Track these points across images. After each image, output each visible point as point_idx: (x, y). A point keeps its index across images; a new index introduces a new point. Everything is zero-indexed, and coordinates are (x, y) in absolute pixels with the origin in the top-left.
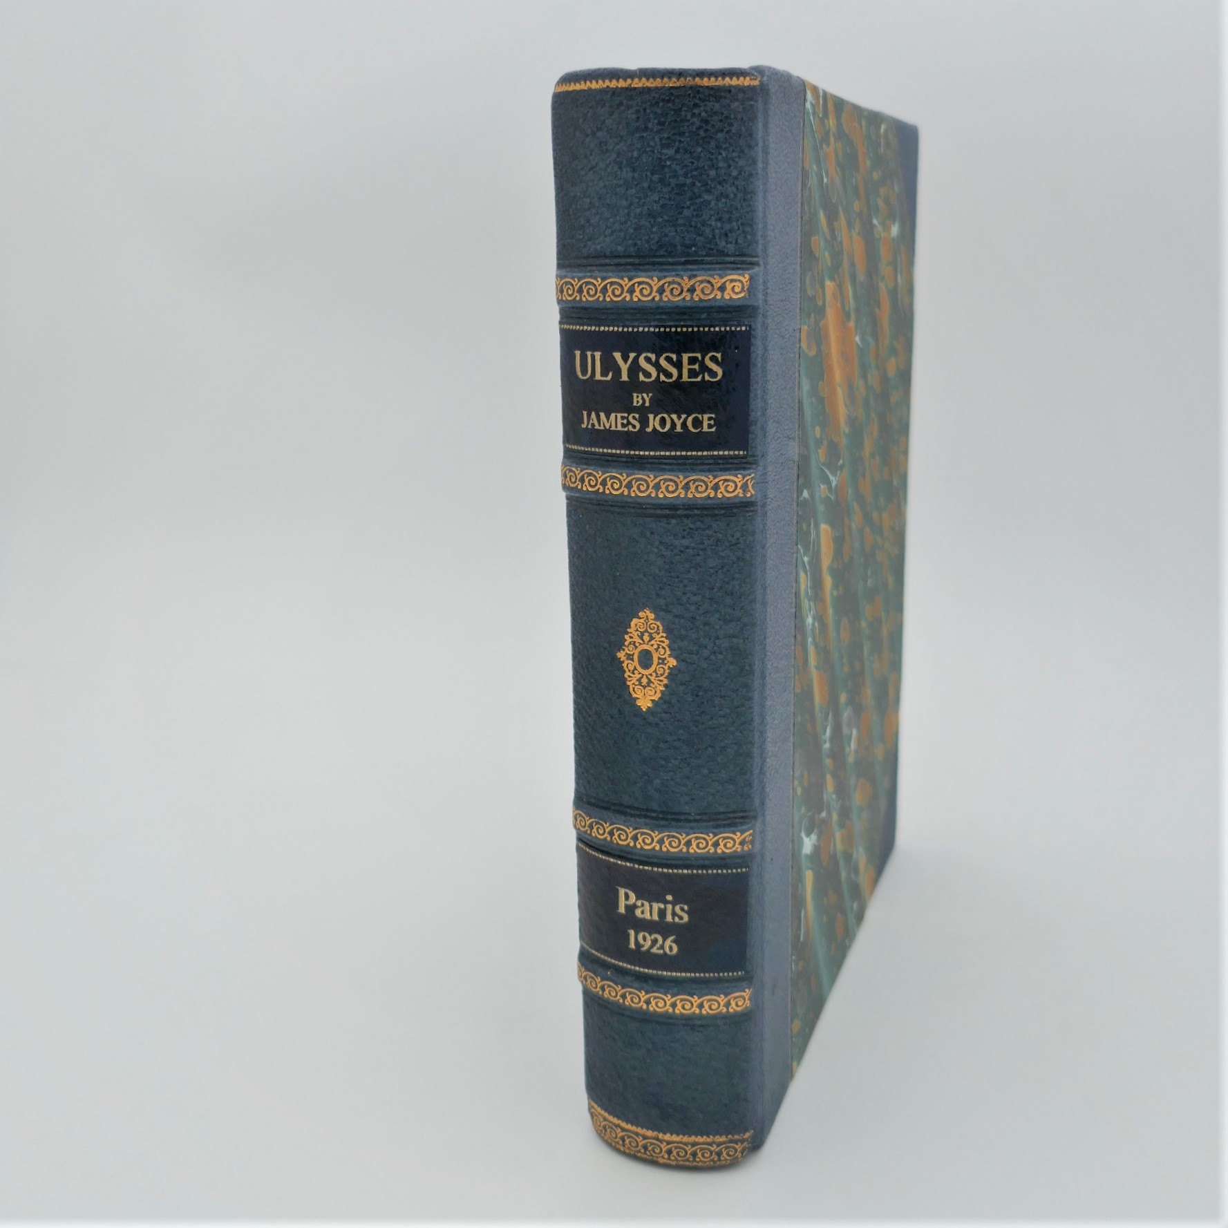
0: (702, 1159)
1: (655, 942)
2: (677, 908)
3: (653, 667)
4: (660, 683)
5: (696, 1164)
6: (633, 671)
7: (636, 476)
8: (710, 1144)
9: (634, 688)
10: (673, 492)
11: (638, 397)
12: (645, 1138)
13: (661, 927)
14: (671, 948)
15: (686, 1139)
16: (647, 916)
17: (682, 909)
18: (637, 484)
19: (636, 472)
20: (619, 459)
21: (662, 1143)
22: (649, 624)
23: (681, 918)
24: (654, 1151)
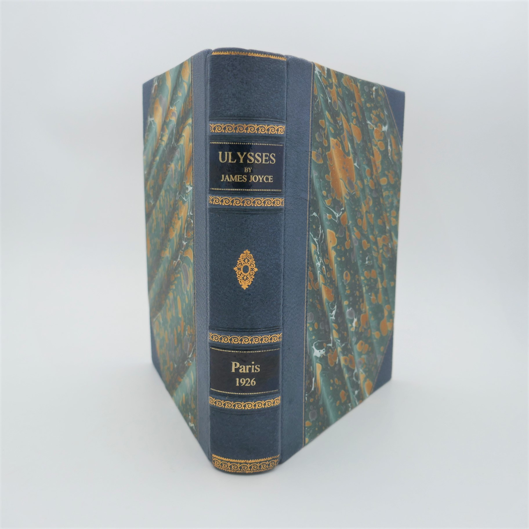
0: (263, 468)
1: (247, 381)
2: (256, 366)
3: (249, 272)
4: (251, 278)
5: (261, 470)
6: (241, 274)
7: (246, 198)
8: (266, 461)
9: (241, 281)
10: (260, 204)
11: (246, 169)
12: (240, 464)
13: (250, 375)
14: (253, 383)
15: (257, 461)
16: (244, 371)
17: (258, 367)
18: (246, 201)
19: (246, 197)
20: (238, 193)
21: (248, 464)
22: (247, 255)
23: (257, 370)
24: (244, 469)
